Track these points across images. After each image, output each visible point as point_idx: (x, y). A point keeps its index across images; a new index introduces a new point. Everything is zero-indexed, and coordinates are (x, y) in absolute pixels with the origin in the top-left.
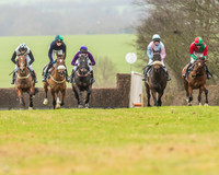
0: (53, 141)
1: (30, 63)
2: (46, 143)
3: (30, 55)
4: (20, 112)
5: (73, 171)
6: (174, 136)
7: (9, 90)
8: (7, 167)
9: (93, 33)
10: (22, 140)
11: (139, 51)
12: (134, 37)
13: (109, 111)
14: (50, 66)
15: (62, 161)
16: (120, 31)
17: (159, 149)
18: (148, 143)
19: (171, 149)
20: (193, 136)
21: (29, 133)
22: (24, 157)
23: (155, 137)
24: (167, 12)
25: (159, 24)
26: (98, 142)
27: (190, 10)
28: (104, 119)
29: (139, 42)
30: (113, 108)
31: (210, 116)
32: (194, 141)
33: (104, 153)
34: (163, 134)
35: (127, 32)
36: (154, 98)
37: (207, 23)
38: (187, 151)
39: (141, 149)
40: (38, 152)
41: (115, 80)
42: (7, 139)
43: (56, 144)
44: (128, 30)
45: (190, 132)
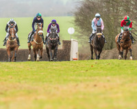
0: (24, 81)
2: (20, 82)
5: (36, 99)
6: (97, 78)
10: (5, 80)
11: (76, 27)
12: (73, 18)
13: (58, 63)
14: (33, 33)
15: (29, 93)
16: (65, 15)
17: (88, 85)
18: (81, 82)
19: (95, 86)
20: (108, 78)
22: (6, 90)
23: (86, 78)
25: (88, 10)
26: (51, 82)
27: (107, 2)
28: (55, 68)
29: (76, 21)
31: (119, 66)
32: (109, 81)
33: (55, 88)
34: (91, 76)
35: (69, 15)
36: (96, 54)
37: (117, 10)
38: (105, 87)
39: (77, 85)
40: (15, 88)
43: (26, 82)
44: (69, 14)
45: (106, 76)
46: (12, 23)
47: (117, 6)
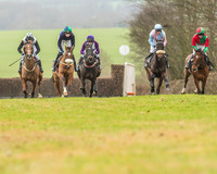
0: (52, 128)
1: (37, 53)
2: (46, 129)
3: (36, 44)
4: (22, 100)
5: (71, 156)
6: (164, 123)
7: (11, 80)
8: (9, 152)
9: (89, 27)
10: (24, 127)
11: (133, 44)
12: (127, 31)
13: (104, 100)
15: (61, 146)
16: (114, 25)
17: (150, 134)
18: (140, 129)
19: (162, 135)
20: (181, 123)
21: (30, 120)
22: (26, 142)
23: (147, 123)
24: (158, 7)
25: (150, 18)
26: (93, 129)
27: (179, 6)
28: (99, 107)
29: (131, 35)
30: (107, 96)
31: (197, 104)
32: (182, 127)
33: (100, 138)
34: (154, 120)
35: (120, 26)
37: (195, 17)
38: (176, 136)
39: (133, 134)
40: (39, 138)
41: (110, 70)
42: (10, 125)
43: (55, 130)
44: (121, 24)
45: (179, 120)
46: (30, 38)
47: (195, 11)
